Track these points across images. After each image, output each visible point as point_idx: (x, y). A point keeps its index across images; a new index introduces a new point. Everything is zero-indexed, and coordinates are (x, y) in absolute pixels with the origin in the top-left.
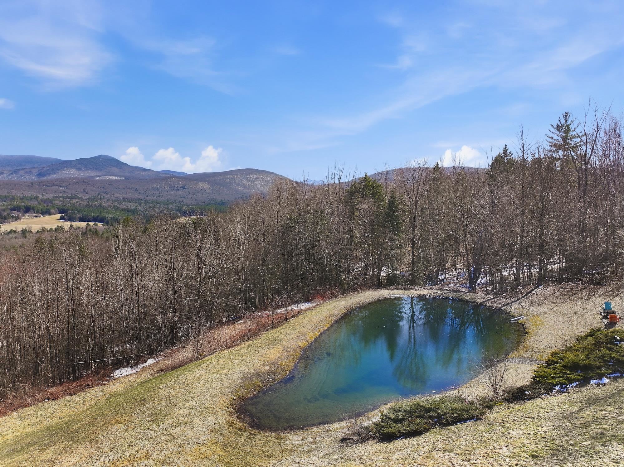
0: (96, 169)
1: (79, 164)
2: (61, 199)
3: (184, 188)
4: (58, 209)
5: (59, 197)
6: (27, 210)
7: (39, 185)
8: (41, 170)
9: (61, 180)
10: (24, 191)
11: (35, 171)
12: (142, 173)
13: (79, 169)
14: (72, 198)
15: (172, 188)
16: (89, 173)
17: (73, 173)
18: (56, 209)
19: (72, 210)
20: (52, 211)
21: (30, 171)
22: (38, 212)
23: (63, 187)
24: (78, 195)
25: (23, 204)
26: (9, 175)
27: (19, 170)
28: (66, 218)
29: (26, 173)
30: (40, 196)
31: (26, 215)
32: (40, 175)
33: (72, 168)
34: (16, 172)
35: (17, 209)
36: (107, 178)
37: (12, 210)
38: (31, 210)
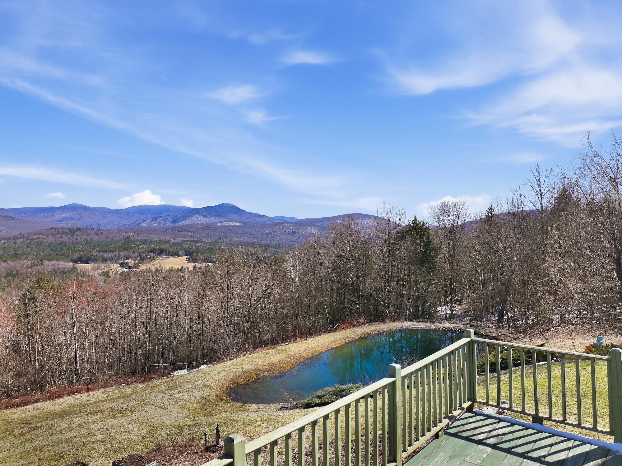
0: (219, 216)
1: (205, 211)
2: (189, 243)
3: (294, 232)
4: (185, 251)
5: (187, 241)
6: (161, 252)
7: (172, 231)
8: (175, 217)
9: (191, 226)
10: (160, 236)
11: (170, 219)
12: (257, 219)
13: (205, 216)
14: (197, 242)
15: (284, 233)
16: (213, 220)
17: (199, 220)
18: (184, 252)
19: (196, 253)
20: (180, 253)
21: (166, 219)
22: (169, 254)
23: (191, 232)
24: (203, 239)
25: (158, 247)
26: (150, 222)
27: (158, 217)
28: (191, 259)
29: (163, 220)
30: (172, 240)
31: (160, 257)
32: (174, 221)
33: (200, 215)
34: (155, 219)
35: (153, 251)
36: (228, 223)
37: (149, 252)
38: (164, 252)
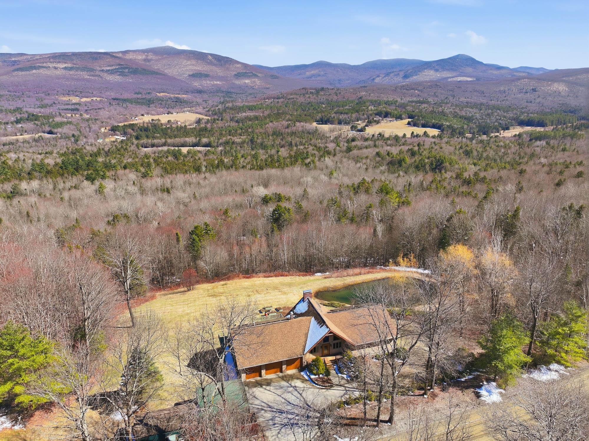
0: (452, 69)
1: (437, 65)
2: (414, 104)
3: (534, 90)
4: (408, 114)
5: (412, 102)
6: (386, 115)
7: (401, 90)
8: (407, 72)
9: (420, 84)
10: (389, 95)
11: (402, 74)
12: (495, 72)
13: (437, 70)
14: (422, 103)
15: (521, 91)
16: (445, 74)
17: (430, 75)
19: (418, 116)
20: (403, 116)
21: (398, 74)
22: (393, 117)
23: (419, 90)
24: (429, 99)
25: (384, 109)
26: (383, 78)
27: (390, 73)
28: (412, 123)
29: (395, 75)
30: (399, 100)
31: (385, 119)
32: (406, 77)
33: (431, 69)
34: (387, 74)
35: (379, 114)
36: (460, 79)
37: (376, 114)
38: (389, 115)
